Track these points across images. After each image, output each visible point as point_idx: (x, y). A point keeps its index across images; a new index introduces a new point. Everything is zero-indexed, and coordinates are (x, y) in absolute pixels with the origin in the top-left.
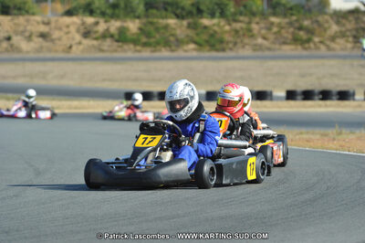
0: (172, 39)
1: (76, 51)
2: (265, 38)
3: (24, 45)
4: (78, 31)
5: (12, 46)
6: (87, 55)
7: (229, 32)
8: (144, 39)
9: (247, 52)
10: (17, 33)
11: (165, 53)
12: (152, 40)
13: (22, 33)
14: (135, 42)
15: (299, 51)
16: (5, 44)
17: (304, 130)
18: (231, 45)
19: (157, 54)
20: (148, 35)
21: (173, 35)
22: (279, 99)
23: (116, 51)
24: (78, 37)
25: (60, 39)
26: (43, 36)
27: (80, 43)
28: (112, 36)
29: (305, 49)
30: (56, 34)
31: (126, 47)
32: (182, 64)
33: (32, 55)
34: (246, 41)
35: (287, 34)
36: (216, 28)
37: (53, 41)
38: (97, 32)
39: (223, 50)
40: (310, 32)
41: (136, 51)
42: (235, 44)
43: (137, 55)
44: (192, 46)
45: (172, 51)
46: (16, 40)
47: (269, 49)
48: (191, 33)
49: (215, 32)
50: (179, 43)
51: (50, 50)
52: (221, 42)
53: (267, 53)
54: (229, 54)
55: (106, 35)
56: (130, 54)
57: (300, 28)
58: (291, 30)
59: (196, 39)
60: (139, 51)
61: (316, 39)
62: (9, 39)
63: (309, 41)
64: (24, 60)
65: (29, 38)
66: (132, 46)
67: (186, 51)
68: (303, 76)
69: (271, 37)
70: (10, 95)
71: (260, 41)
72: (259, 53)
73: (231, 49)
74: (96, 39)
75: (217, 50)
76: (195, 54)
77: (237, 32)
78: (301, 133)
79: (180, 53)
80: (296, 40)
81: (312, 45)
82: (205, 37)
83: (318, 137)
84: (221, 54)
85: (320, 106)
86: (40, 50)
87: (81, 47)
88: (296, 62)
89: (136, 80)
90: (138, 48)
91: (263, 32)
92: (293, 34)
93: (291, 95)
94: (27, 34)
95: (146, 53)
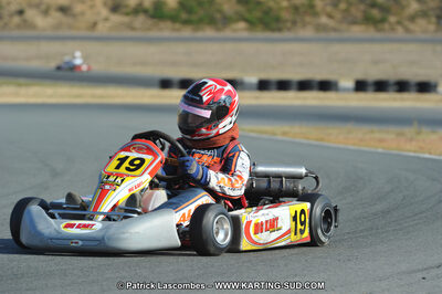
0: (218, 16)
1: (102, 29)
2: (330, 16)
3: (40, 21)
4: (105, 4)
5: (25, 21)
6: (114, 34)
7: (287, 9)
8: (184, 16)
9: (308, 32)
10: (31, 6)
11: (209, 32)
12: (194, 17)
13: (37, 6)
14: (174, 18)
15: (371, 32)
16: (16, 19)
17: (375, 128)
18: (289, 25)
19: (200, 34)
20: (189, 11)
21: (220, 11)
22: (346, 90)
23: (149, 29)
24: (105, 12)
25: (83, 14)
26: (63, 10)
27: (106, 19)
28: (145, 11)
29: (379, 30)
30: (78, 8)
31: (162, 25)
32: (229, 46)
33: (49, 33)
34: (308, 19)
35: (357, 12)
36: (271, 4)
37: (74, 16)
38: (126, 6)
39: (280, 30)
40: (385, 10)
41: (174, 30)
42: (294, 23)
43: (175, 34)
44: (242, 25)
45: (218, 29)
46: (31, 14)
47: (335, 30)
48: (241, 9)
49: (270, 9)
50: (227, 21)
51: (70, 27)
52: (278, 20)
53: (333, 35)
54: (286, 34)
55: (138, 10)
56: (166, 34)
57: (373, 5)
58: (362, 7)
59: (247, 16)
60: (178, 30)
61: (393, 19)
62: (21, 12)
63: (383, 20)
64: (38, 38)
65: (46, 12)
66: (169, 24)
67: (235, 31)
68: (376, 62)
69: (338, 15)
70: (22, 81)
71: (324, 20)
72: (323, 35)
73: (289, 29)
74: (127, 14)
75: (273, 30)
76: (245, 34)
77: (296, 9)
78: (372, 132)
79: (227, 33)
80: (368, 20)
81: (386, 26)
82: (258, 14)
83: (393, 136)
84: (276, 35)
85: (395, 100)
86: (58, 26)
87: (108, 25)
88: (367, 47)
89: (174, 64)
90: (177, 26)
91: (329, 9)
92: (365, 12)
93: (361, 86)
94: (43, 7)
95: (187, 32)
